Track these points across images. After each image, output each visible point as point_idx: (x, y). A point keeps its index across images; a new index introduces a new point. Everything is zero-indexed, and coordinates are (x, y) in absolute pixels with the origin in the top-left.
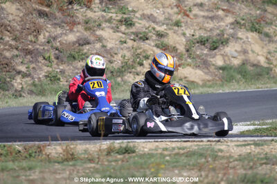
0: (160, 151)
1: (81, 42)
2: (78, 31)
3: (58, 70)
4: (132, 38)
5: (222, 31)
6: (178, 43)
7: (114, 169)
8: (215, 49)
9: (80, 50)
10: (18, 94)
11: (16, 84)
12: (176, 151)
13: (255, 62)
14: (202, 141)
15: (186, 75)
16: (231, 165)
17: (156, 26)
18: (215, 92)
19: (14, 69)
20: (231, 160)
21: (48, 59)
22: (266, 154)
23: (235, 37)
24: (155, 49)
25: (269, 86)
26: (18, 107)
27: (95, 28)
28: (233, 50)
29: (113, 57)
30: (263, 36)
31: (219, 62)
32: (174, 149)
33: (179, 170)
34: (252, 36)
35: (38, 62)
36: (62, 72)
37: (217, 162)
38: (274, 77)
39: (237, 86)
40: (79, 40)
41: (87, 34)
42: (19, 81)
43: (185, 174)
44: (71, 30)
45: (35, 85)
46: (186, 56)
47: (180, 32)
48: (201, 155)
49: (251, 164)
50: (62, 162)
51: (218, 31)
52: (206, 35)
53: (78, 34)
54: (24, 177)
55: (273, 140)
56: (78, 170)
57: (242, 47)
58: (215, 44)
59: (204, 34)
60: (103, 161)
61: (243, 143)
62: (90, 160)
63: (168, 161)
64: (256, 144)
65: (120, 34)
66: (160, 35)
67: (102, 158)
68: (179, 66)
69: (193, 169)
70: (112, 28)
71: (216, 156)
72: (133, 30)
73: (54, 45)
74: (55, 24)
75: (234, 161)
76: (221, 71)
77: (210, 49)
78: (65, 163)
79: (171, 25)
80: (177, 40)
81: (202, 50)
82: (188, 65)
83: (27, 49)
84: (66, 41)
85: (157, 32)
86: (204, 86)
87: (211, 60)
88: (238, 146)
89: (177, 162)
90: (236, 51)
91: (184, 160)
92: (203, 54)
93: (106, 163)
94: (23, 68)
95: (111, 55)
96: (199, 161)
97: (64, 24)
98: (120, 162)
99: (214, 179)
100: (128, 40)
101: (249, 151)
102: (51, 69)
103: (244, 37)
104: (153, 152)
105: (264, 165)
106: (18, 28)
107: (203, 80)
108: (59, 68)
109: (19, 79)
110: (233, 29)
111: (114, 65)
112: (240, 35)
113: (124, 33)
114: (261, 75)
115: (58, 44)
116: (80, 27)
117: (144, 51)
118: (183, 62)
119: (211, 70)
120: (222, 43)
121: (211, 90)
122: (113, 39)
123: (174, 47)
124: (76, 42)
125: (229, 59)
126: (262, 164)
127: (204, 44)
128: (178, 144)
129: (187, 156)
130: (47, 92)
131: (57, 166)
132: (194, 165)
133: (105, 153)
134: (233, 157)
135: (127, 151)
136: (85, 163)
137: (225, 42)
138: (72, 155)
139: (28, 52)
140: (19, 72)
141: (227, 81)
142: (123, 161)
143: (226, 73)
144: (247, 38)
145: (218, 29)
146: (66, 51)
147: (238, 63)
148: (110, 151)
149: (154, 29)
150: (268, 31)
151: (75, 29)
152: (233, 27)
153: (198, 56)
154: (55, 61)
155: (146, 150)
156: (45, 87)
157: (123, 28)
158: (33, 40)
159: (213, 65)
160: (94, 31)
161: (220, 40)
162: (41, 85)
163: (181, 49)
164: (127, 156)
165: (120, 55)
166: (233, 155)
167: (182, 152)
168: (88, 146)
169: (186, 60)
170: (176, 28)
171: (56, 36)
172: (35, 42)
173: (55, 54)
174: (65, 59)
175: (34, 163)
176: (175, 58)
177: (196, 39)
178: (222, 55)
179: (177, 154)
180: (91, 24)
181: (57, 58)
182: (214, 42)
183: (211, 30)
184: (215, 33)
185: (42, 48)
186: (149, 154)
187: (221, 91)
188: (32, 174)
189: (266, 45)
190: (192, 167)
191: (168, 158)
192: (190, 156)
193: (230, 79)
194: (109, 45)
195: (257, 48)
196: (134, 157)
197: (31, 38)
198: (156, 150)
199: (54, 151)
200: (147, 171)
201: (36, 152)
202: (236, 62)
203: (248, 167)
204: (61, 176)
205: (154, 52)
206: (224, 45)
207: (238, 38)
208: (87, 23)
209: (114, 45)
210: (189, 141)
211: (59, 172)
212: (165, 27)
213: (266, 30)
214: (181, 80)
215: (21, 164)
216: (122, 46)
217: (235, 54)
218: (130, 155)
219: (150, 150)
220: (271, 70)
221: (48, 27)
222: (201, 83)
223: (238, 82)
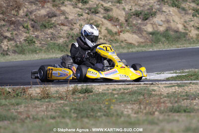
0: (110, 91)
1: (50, 15)
2: (48, 7)
3: (34, 36)
4: (87, 12)
5: (151, 6)
6: (120, 15)
7: (78, 104)
8: (146, 19)
9: (49, 21)
10: (5, 53)
11: (3, 46)
12: (122, 91)
13: (176, 29)
14: (140, 84)
15: (126, 39)
16: (162, 100)
17: (103, 3)
18: (147, 50)
19: (2, 35)
20: (162, 97)
21: (26, 28)
22: (187, 92)
23: (161, 11)
24: (103, 19)
25: (185, 46)
26: (6, 62)
27: (60, 5)
28: (160, 20)
29: (74, 26)
30: (181, 10)
31: (150, 29)
32: (120, 89)
33: (125, 105)
34: (173, 10)
35: (19, 30)
36: (37, 37)
37: (151, 98)
38: (189, 39)
39: (162, 46)
40: (48, 14)
41: (54, 9)
42: (5, 43)
43: (129, 107)
44: (43, 7)
45: (17, 46)
46: (126, 24)
47: (121, 7)
48: (140, 94)
49: (176, 99)
50: (40, 100)
51: (148, 7)
52: (140, 10)
53: (48, 10)
54: (13, 110)
55: (191, 83)
56: (52, 105)
57: (166, 18)
58: (146, 16)
59: (138, 9)
60: (69, 99)
61: (170, 85)
62: (60, 98)
63: (116, 98)
64: (179, 86)
65: (78, 9)
66: (107, 10)
67: (69, 96)
68: (121, 32)
69: (134, 104)
70: (73, 5)
71: (151, 94)
72: (87, 6)
73: (31, 17)
74: (31, 2)
75: (164, 97)
76: (151, 36)
77: (143, 20)
78: (43, 100)
79: (115, 2)
80: (119, 13)
81: (137, 20)
82: (127, 31)
83: (11, 21)
84: (39, 14)
85: (105, 7)
86: (139, 46)
87: (144, 27)
88: (166, 87)
89: (123, 99)
90: (161, 21)
91: (128, 97)
92: (138, 23)
93: (72, 100)
94: (8, 34)
95: (72, 25)
96: (139, 98)
97: (37, 2)
98: (82, 99)
99: (151, 110)
100: (84, 14)
101: (174, 91)
102: (28, 35)
103: (167, 11)
104: (106, 92)
105: (185, 100)
106: (5, 5)
107: (138, 42)
108: (34, 34)
109: (5, 42)
110: (159, 5)
111: (74, 31)
112: (164, 9)
113: (81, 9)
114: (179, 38)
115: (34, 17)
116: (49, 5)
117: (96, 21)
118: (123, 29)
119: (144, 35)
120: (152, 15)
121: (144, 49)
122: (73, 13)
123: (117, 18)
124: (47, 15)
125: (157, 27)
126: (183, 100)
127: (139, 16)
128: (123, 86)
129: (130, 94)
130: (26, 51)
131: (37, 102)
132: (135, 101)
133: (71, 93)
134: (163, 95)
135: (87, 91)
136: (57, 100)
137: (153, 14)
138: (48, 94)
139: (12, 23)
140: (6, 37)
141: (155, 42)
142: (84, 98)
143: (154, 37)
144: (169, 11)
145: (148, 5)
146: (40, 22)
147: (163, 29)
148: (74, 92)
149: (102, 5)
150: (184, 6)
151: (46, 6)
152: (159, 3)
153: (135, 25)
154: (32, 29)
155: (100, 90)
156: (24, 48)
157: (80, 5)
158: (15, 14)
159: (145, 31)
160: (59, 7)
161: (150, 13)
162: (22, 47)
163: (122, 19)
164: (87, 95)
165: (78, 25)
166: (163, 93)
167: (126, 91)
168: (58, 88)
169: (125, 28)
170: (118, 4)
171: (32, 11)
172: (16, 15)
173: (31, 24)
174: (39, 28)
175: (20, 101)
176: (118, 27)
177: (132, 12)
178: (152, 24)
179: (123, 93)
180: (57, 2)
181: (33, 27)
182: (146, 14)
183: (143, 5)
184: (146, 8)
185: (22, 19)
186: (102, 93)
187: (151, 50)
188: (19, 108)
189: (183, 16)
190: (134, 102)
191: (116, 96)
192: (133, 94)
193: (157, 41)
194: (70, 18)
195: (176, 19)
196: (92, 95)
197: (13, 12)
198: (108, 90)
199: (34, 92)
200: (102, 105)
201: (21, 93)
202: (162, 29)
203: (174, 101)
204: (40, 109)
205: (102, 22)
206: (153, 17)
207: (163, 11)
208: (54, 1)
209: (74, 17)
210: (130, 84)
211: (38, 106)
212: (110, 4)
213: (183, 5)
214: (122, 42)
215: (11, 101)
216: (79, 18)
217: (161, 23)
218: (89, 94)
219: (103, 91)
220: (187, 34)
221: (26, 4)
222: (137, 44)
223: (163, 43)
